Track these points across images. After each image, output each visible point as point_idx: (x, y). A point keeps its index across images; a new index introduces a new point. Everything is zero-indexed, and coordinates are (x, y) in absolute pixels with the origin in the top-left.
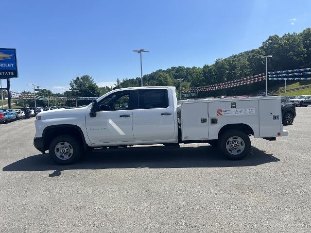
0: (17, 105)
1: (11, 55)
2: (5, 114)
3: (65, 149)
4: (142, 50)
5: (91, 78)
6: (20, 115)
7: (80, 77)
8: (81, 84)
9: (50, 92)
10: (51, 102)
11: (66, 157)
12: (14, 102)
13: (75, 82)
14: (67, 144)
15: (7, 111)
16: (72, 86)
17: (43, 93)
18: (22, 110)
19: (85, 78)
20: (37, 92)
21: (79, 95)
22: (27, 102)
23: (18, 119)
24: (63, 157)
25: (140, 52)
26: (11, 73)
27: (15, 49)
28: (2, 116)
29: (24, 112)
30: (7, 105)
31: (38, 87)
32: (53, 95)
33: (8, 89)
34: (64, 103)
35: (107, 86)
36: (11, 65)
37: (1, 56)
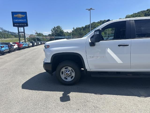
0: (28, 40)
1: (25, 15)
2: (23, 45)
3: (69, 73)
4: (91, 9)
5: (61, 27)
6: (30, 45)
7: (56, 27)
8: (56, 30)
9: (42, 34)
10: (43, 39)
11: (69, 79)
12: (27, 39)
13: (54, 29)
14: (70, 68)
15: (24, 43)
16: (52, 32)
17: (39, 35)
18: (31, 42)
19: (58, 27)
20: (36, 34)
21: (55, 36)
22: (32, 39)
23: (29, 47)
24: (67, 79)
25: (89, 10)
26: (25, 24)
27: (26, 12)
28: (22, 45)
29: (31, 44)
30: (24, 41)
31: (37, 32)
32: (44, 36)
33: (24, 32)
34: (49, 40)
35: (67, 32)
36: (25, 20)
37: (20, 15)
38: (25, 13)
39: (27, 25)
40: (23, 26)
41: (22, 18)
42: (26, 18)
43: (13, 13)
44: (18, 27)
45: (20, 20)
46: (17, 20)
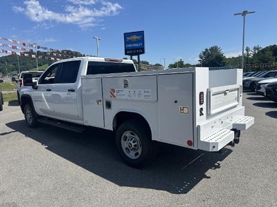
1: (141, 37)
5: (219, 49)
7: (208, 49)
8: (209, 55)
13: (204, 53)
16: (201, 58)
19: (214, 49)
26: (140, 51)
33: (138, 63)
36: (140, 44)
37: (135, 37)
38: (141, 34)
39: (143, 52)
40: (138, 54)
41: (137, 41)
42: (142, 40)
43: (126, 35)
44: (131, 55)
45: (135, 45)
46: (130, 46)
